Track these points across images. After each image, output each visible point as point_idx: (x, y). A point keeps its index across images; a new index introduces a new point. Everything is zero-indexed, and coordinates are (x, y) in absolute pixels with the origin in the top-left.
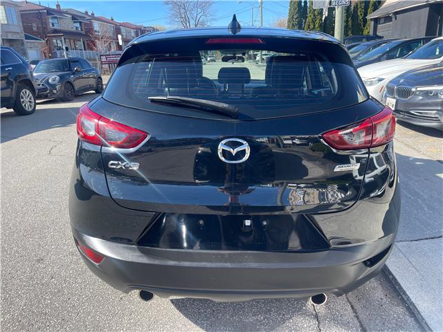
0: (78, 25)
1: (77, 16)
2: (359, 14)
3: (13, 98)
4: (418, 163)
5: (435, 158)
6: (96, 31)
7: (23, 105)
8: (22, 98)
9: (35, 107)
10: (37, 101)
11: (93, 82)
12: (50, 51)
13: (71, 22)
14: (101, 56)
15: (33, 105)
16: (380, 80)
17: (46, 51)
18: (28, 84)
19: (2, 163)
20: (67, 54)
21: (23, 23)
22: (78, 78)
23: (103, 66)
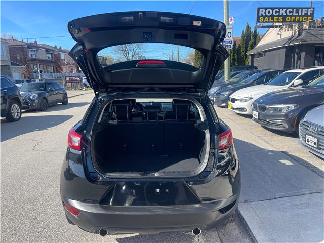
0: (50, 55)
1: (50, 49)
2: (242, 51)
3: (6, 110)
4: (270, 153)
5: (281, 150)
6: (62, 60)
7: (13, 115)
8: (13, 110)
9: (21, 115)
10: (22, 111)
11: (60, 97)
12: (29, 73)
13: (45, 53)
14: (66, 77)
15: (19, 114)
16: (251, 99)
17: (26, 74)
18: (17, 100)
19: (2, 156)
20: (41, 75)
21: (10, 54)
22: (51, 95)
23: (67, 84)
